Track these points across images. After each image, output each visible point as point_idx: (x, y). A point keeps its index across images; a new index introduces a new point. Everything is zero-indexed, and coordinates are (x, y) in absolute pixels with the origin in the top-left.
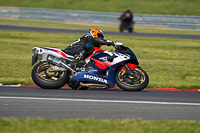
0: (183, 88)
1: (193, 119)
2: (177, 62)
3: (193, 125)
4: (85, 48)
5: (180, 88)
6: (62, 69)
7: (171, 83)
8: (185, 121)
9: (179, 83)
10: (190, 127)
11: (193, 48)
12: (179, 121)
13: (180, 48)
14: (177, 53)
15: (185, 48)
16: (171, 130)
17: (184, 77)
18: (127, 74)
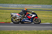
0: (6, 22)
1: (9, 30)
2: (5, 16)
3: (9, 32)
4: (25, 13)
5: (5, 22)
6: (19, 18)
7: (3, 21)
8: (7, 31)
9: (5, 21)
10: (8, 32)
11: (9, 12)
12: (5, 31)
13: (5, 12)
14: (4, 13)
15: (7, 12)
16: (3, 33)
17: (6, 20)
18: (35, 20)
